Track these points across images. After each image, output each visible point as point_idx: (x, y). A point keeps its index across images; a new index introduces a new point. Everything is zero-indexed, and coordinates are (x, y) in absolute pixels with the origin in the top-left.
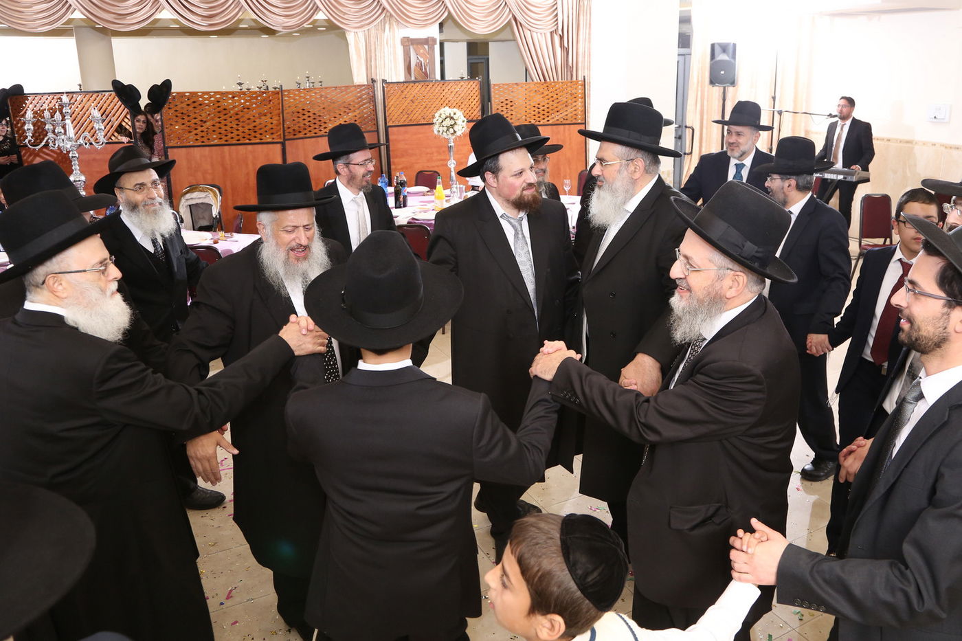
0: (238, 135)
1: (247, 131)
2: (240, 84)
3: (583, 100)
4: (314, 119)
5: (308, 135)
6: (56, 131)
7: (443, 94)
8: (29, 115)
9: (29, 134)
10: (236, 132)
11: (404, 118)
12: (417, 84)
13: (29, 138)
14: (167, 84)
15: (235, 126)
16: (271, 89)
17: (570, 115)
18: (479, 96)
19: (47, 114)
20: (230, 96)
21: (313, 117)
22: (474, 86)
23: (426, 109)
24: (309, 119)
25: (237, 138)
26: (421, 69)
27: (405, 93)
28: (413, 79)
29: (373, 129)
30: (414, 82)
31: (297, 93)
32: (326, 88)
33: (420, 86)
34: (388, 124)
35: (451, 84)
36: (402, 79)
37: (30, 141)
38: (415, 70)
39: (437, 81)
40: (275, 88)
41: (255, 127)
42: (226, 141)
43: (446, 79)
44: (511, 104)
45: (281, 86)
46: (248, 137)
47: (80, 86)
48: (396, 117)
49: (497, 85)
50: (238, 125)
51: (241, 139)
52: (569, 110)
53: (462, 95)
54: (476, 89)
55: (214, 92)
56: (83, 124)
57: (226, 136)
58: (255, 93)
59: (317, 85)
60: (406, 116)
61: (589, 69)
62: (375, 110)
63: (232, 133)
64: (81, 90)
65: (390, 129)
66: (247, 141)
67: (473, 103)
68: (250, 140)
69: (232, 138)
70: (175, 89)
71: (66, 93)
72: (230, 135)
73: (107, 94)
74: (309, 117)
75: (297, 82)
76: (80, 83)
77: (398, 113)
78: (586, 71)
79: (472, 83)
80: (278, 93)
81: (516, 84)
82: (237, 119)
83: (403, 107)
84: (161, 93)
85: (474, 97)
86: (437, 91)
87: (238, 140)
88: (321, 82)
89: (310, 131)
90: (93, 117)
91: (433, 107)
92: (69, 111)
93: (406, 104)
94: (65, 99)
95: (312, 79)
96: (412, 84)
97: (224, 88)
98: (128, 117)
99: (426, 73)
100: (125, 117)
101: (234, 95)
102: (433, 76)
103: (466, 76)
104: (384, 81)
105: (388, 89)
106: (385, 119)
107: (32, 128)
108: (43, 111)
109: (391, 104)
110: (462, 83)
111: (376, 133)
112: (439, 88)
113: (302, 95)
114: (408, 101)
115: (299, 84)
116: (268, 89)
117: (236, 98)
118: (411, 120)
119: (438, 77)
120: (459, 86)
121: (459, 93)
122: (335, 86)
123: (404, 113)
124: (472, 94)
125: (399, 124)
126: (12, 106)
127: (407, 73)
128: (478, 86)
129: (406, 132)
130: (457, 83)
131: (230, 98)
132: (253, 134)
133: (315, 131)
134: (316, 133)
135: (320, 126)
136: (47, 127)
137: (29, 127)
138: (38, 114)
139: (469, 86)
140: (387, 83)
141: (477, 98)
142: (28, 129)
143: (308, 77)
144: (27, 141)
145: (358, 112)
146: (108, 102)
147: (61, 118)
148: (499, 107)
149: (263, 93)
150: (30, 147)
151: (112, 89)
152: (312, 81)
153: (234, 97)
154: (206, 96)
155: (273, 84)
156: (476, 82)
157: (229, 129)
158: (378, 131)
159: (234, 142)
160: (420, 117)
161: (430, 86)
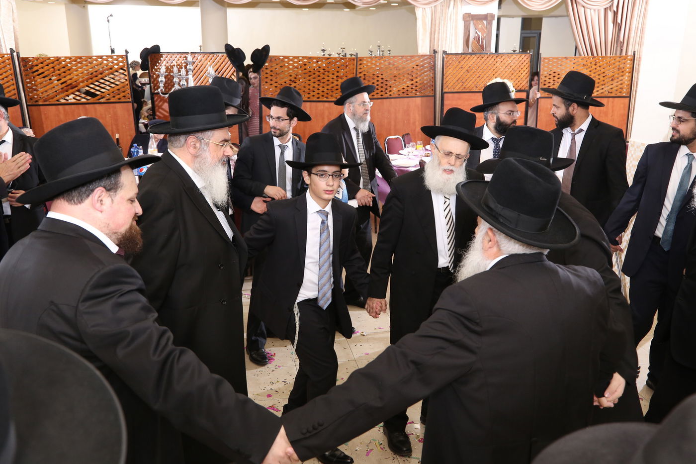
0: (318, 94)
1: (325, 90)
2: (323, 50)
3: (630, 74)
4: (382, 83)
5: (375, 97)
6: (181, 83)
7: (496, 65)
8: (163, 70)
9: (162, 85)
10: (317, 91)
11: (459, 86)
12: (473, 56)
13: (161, 88)
14: (266, 49)
15: (316, 86)
16: (348, 56)
17: (616, 88)
18: (529, 69)
19: (175, 69)
20: (315, 61)
21: (381, 81)
22: (525, 59)
23: (480, 78)
24: (377, 83)
25: (318, 96)
26: (478, 42)
27: (462, 63)
28: (470, 51)
29: (431, 94)
30: (471, 54)
31: (369, 60)
32: (394, 57)
33: (476, 58)
34: (444, 91)
35: (503, 57)
36: (460, 51)
37: (161, 90)
38: (472, 43)
39: (491, 53)
40: (351, 55)
41: (332, 87)
42: (309, 98)
43: (499, 52)
44: (559, 76)
45: (357, 54)
46: (326, 95)
47: (201, 47)
48: (452, 84)
49: (548, 59)
50: (319, 85)
51: (321, 97)
52: (615, 84)
53: (513, 67)
54: (527, 62)
55: (303, 57)
56: (201, 78)
57: (309, 94)
58: (335, 59)
59: (386, 54)
60: (461, 84)
61: (640, 44)
62: (434, 78)
63: (314, 91)
64: (201, 50)
65: (445, 95)
66: (325, 99)
67: (523, 75)
68: (327, 98)
69: (313, 96)
70: (272, 53)
71: (191, 53)
72: (312, 94)
73: (220, 55)
74: (378, 81)
75: (369, 50)
76: (201, 44)
77: (454, 81)
78: (637, 45)
79: (523, 56)
80: (354, 60)
81: (566, 58)
82: (319, 80)
83: (459, 76)
84: (261, 55)
85: (525, 69)
86: (490, 62)
87: (318, 98)
88: (389, 51)
89: (377, 93)
90: (209, 74)
91: (485, 77)
92: (192, 68)
93: (462, 73)
94: (190, 58)
95: (382, 48)
96: (469, 56)
97: (310, 53)
98: (235, 74)
99: (482, 47)
100: (233, 74)
101: (318, 59)
102: (488, 49)
103: (517, 49)
104: (444, 52)
105: (448, 59)
106: (442, 86)
107: (164, 80)
108: (172, 67)
109: (448, 73)
110: (514, 56)
111: (433, 98)
112: (493, 60)
113: (374, 62)
114: (464, 70)
115: (371, 52)
116: (346, 56)
117: (319, 63)
118: (465, 88)
119: (493, 50)
120: (512, 59)
121: (511, 65)
122: (402, 55)
123: (459, 81)
124: (522, 66)
125: (454, 91)
126: (151, 61)
127: (465, 45)
128: (529, 59)
129: (459, 99)
130: (510, 55)
131: (315, 63)
132: (331, 93)
133: (382, 93)
134: (382, 95)
135: (386, 89)
136: (174, 80)
137: (162, 79)
138: (169, 70)
139: (521, 59)
140: (446, 54)
141: (527, 70)
142: (161, 81)
143: (379, 46)
144: (159, 90)
145: (419, 78)
146: (221, 61)
147: (185, 73)
148: (547, 79)
149: (342, 59)
150: (161, 94)
151: (224, 51)
152: (383, 50)
153: (318, 62)
154: (296, 60)
155: (350, 51)
156: (528, 55)
157: (311, 88)
158: (435, 96)
159: (315, 99)
160: (473, 86)
161: (485, 58)
